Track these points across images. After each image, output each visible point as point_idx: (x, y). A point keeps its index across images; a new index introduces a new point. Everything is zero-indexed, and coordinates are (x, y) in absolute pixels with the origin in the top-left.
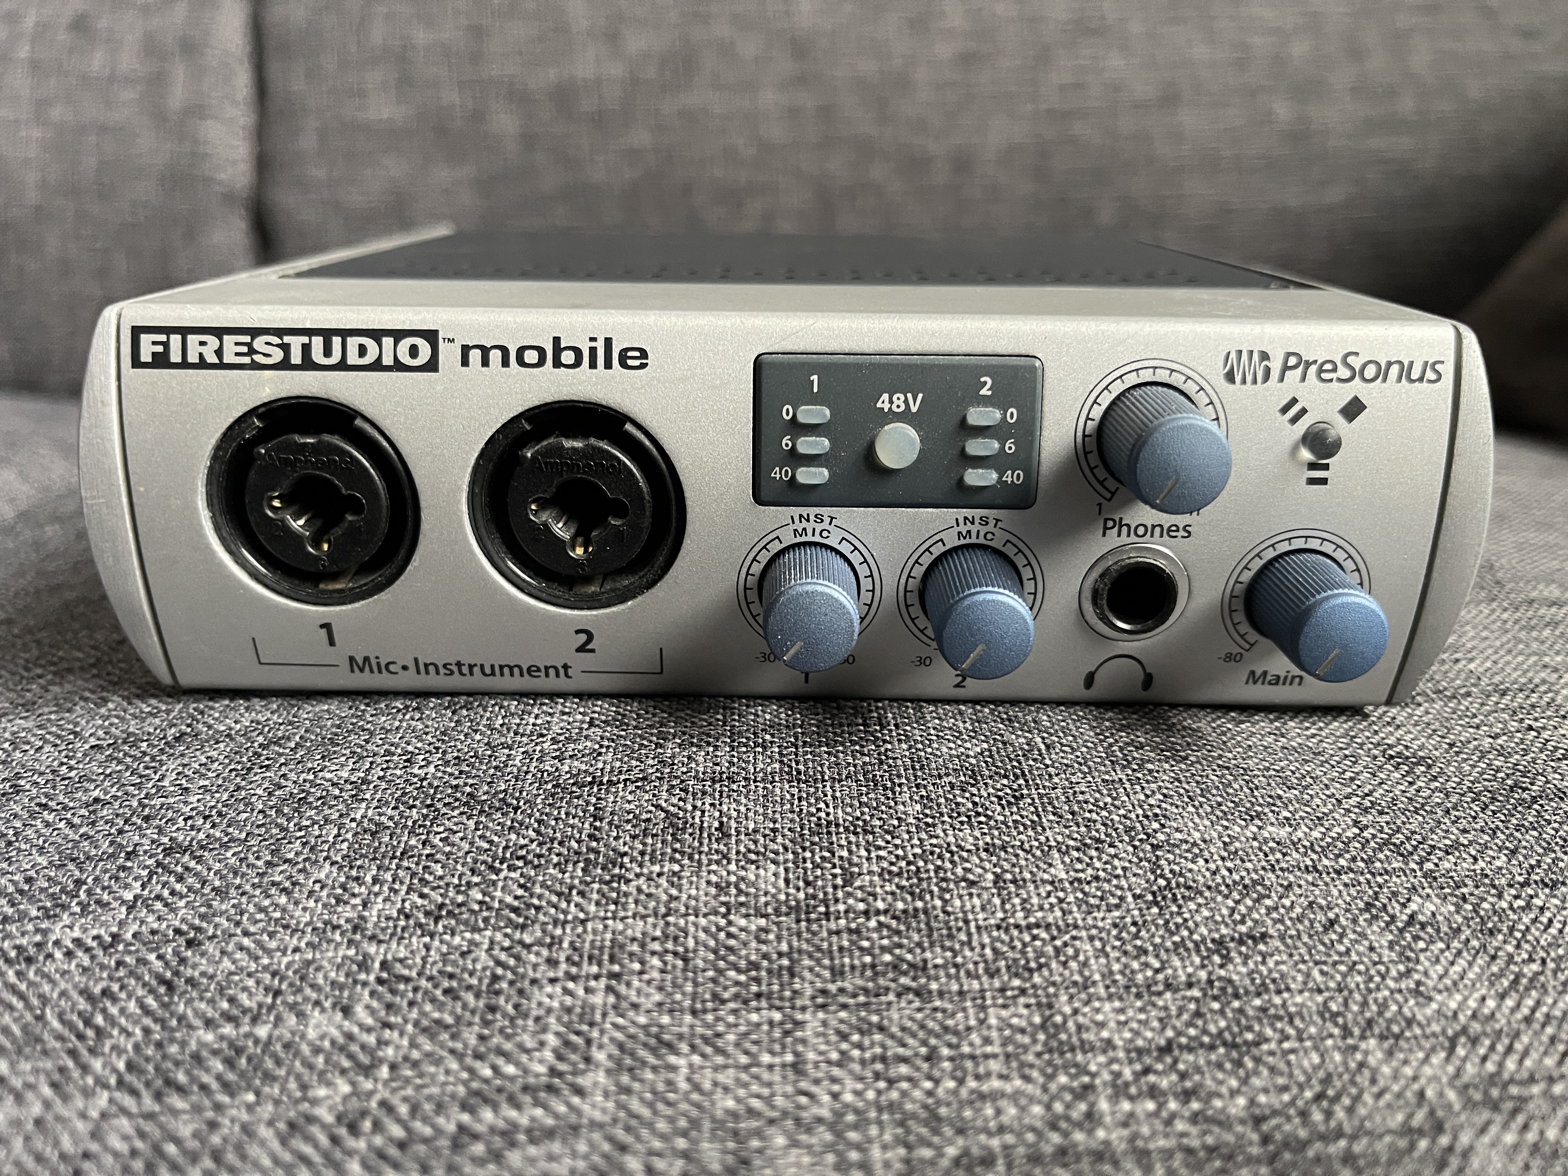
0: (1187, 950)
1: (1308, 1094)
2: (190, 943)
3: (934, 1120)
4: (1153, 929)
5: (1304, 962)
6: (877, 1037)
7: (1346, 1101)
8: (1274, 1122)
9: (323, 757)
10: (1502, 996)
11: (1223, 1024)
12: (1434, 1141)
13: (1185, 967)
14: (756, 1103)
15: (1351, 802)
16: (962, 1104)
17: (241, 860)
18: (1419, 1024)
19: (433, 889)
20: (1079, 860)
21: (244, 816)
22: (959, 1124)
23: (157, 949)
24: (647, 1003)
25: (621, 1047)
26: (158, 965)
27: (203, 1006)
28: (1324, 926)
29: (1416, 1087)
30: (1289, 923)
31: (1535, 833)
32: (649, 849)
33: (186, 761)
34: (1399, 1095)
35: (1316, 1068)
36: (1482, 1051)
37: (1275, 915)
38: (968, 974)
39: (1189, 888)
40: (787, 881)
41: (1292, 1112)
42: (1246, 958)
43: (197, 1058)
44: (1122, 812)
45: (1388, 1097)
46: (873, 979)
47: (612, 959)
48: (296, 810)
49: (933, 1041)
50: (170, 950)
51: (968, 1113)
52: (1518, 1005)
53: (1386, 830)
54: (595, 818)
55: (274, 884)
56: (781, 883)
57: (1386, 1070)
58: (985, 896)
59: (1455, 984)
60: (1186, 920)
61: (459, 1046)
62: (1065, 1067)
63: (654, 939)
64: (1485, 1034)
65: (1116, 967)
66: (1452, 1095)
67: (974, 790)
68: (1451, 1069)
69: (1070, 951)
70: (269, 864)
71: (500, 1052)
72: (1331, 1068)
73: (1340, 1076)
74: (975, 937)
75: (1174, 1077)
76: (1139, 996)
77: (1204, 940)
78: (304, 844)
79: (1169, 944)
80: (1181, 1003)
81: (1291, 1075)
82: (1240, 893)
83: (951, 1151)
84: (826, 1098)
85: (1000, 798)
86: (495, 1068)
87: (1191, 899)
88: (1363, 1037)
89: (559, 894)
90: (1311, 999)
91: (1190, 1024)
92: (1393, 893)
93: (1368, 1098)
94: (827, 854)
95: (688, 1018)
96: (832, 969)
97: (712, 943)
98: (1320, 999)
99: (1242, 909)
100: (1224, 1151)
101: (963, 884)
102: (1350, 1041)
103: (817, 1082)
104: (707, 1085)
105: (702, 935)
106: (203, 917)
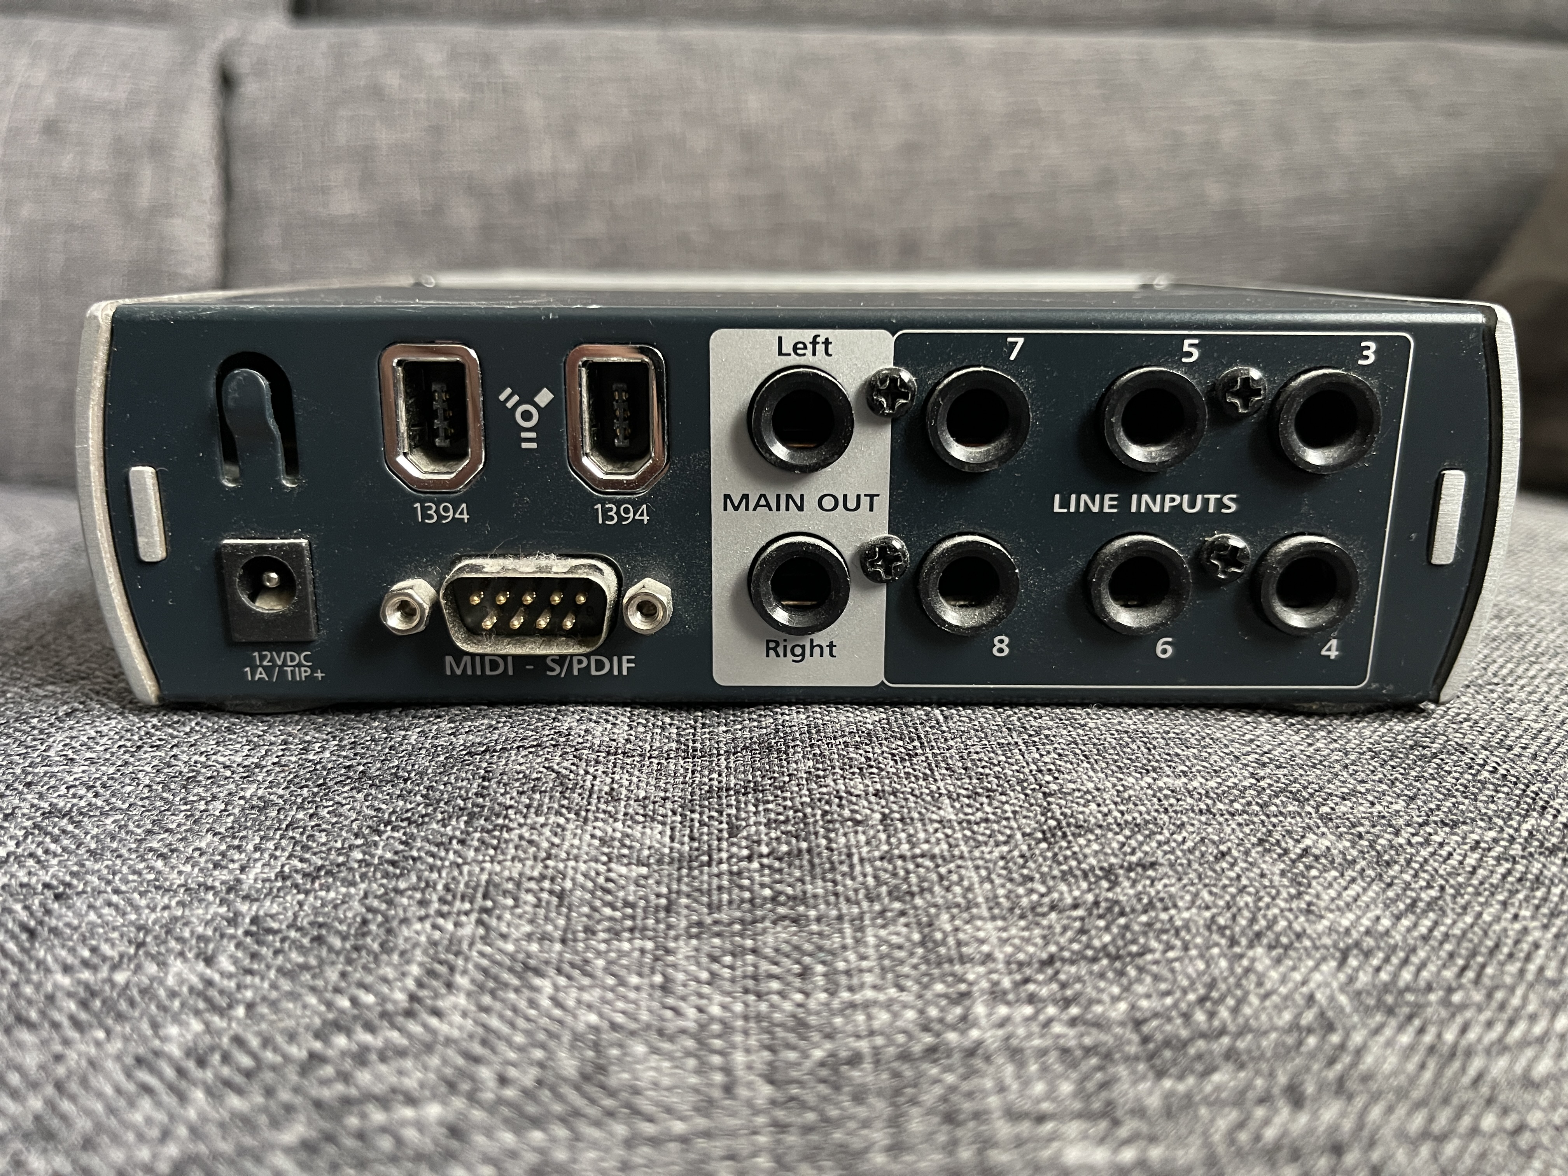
0: (1075, 877)
1: (1192, 997)
2: (58, 897)
3: (800, 1026)
4: (1041, 860)
5: (1193, 884)
6: (750, 958)
7: (1231, 1002)
8: (1154, 1023)
9: (218, 743)
10: (1398, 918)
11: (1107, 938)
12: (1323, 1038)
13: (1071, 891)
14: (620, 1019)
15: (1250, 758)
16: (833, 1013)
17: (120, 827)
18: (1310, 937)
19: (315, 854)
20: (969, 806)
21: (129, 789)
22: (828, 1030)
23: (24, 901)
24: (515, 934)
25: (485, 971)
26: (23, 915)
27: (63, 953)
28: (1216, 857)
29: (1305, 990)
30: (1179, 853)
31: (1436, 783)
32: (535, 804)
33: (74, 733)
34: (1286, 998)
35: (1200, 974)
36: (1375, 962)
37: (1166, 848)
38: (848, 900)
39: (1079, 827)
40: (672, 839)
41: (1174, 1013)
42: (1134, 883)
43: (50, 999)
44: (1015, 767)
45: (1275, 998)
46: (750, 911)
47: (485, 896)
48: (184, 787)
49: (807, 960)
50: (37, 902)
51: (838, 1021)
52: (1415, 925)
53: (1283, 780)
54: (484, 779)
55: (151, 849)
56: (667, 840)
57: (1274, 975)
58: (872, 832)
59: (1348, 905)
60: (1074, 853)
61: (320, 983)
62: (942, 978)
63: (531, 879)
64: (1379, 948)
65: (1001, 892)
66: (1343, 999)
67: (869, 749)
68: (1342, 977)
69: (954, 877)
70: (149, 832)
71: (361, 985)
72: (1216, 972)
73: (1225, 979)
74: (858, 869)
75: (1054, 986)
76: (1022, 917)
77: (1092, 868)
78: (187, 817)
79: (1056, 872)
80: (1065, 922)
81: (1175, 981)
82: (1132, 830)
83: (818, 1054)
84: (692, 1012)
85: (893, 755)
86: (354, 1001)
87: (1080, 835)
88: (1251, 946)
89: (438, 845)
90: (1199, 915)
91: (1072, 941)
92: (1288, 831)
93: (1254, 1000)
94: (715, 814)
95: (558, 947)
96: (709, 906)
97: (590, 885)
98: (1207, 914)
99: (1133, 843)
100: (1103, 1050)
101: (849, 823)
102: (1237, 950)
103: (683, 998)
104: (571, 1003)
105: (580, 878)
106: (73, 874)
